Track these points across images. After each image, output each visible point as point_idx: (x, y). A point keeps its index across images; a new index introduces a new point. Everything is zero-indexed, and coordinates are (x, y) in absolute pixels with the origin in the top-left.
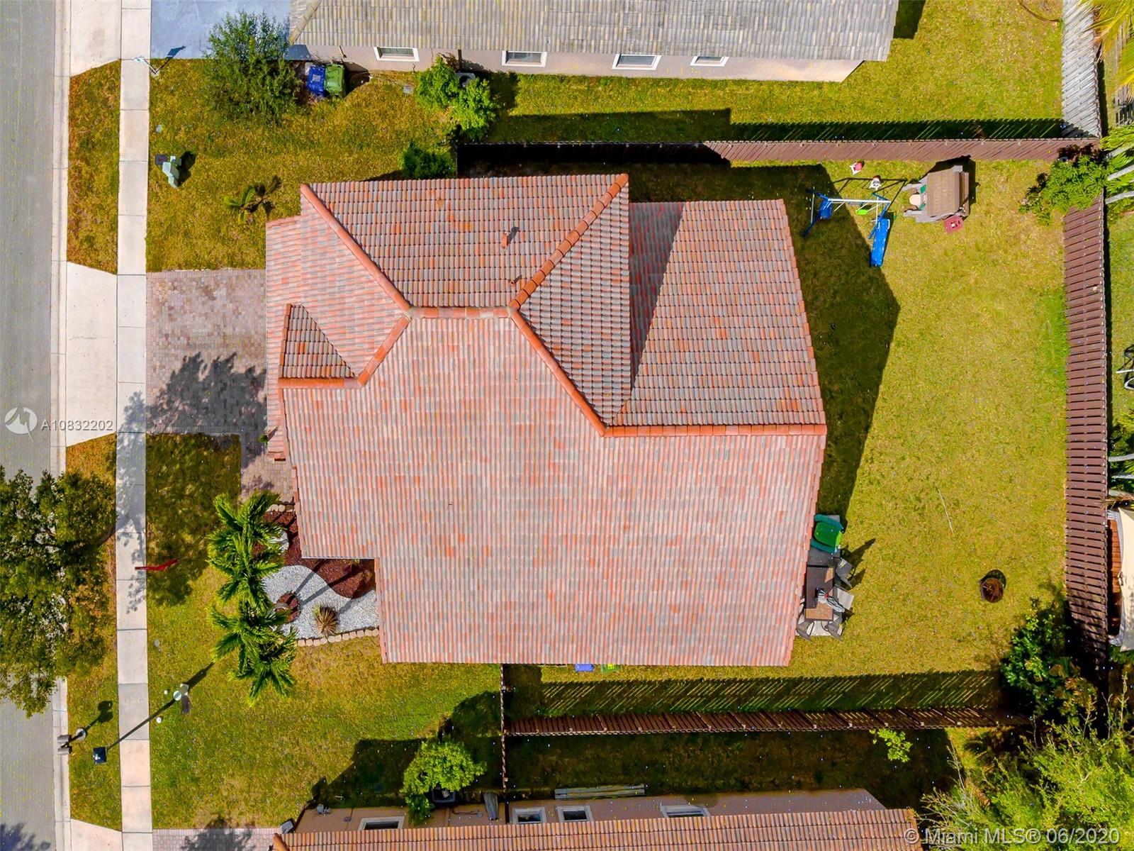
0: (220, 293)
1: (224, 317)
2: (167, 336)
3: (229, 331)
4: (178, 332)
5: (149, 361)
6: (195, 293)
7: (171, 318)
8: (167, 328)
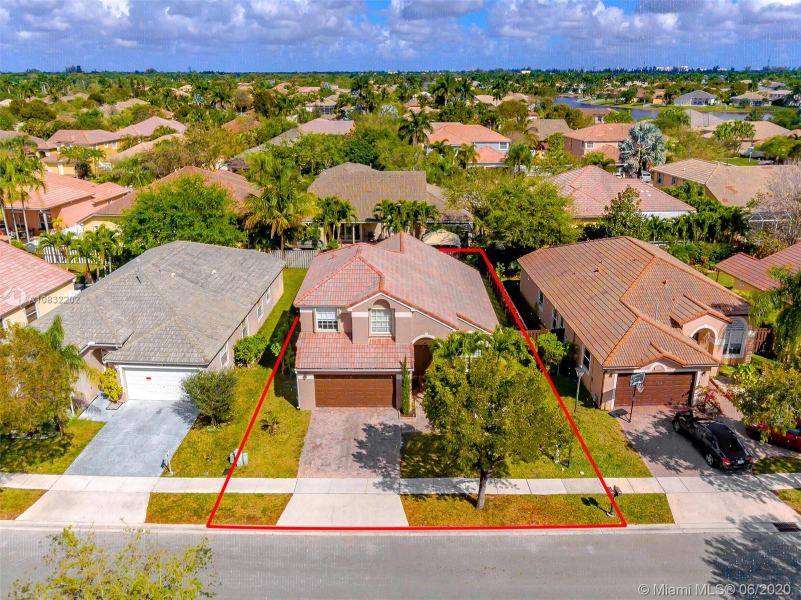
0: (318, 441)
1: (333, 439)
2: (339, 467)
3: (341, 438)
4: (337, 462)
5: (354, 477)
6: (316, 453)
7: (329, 465)
8: (334, 467)
